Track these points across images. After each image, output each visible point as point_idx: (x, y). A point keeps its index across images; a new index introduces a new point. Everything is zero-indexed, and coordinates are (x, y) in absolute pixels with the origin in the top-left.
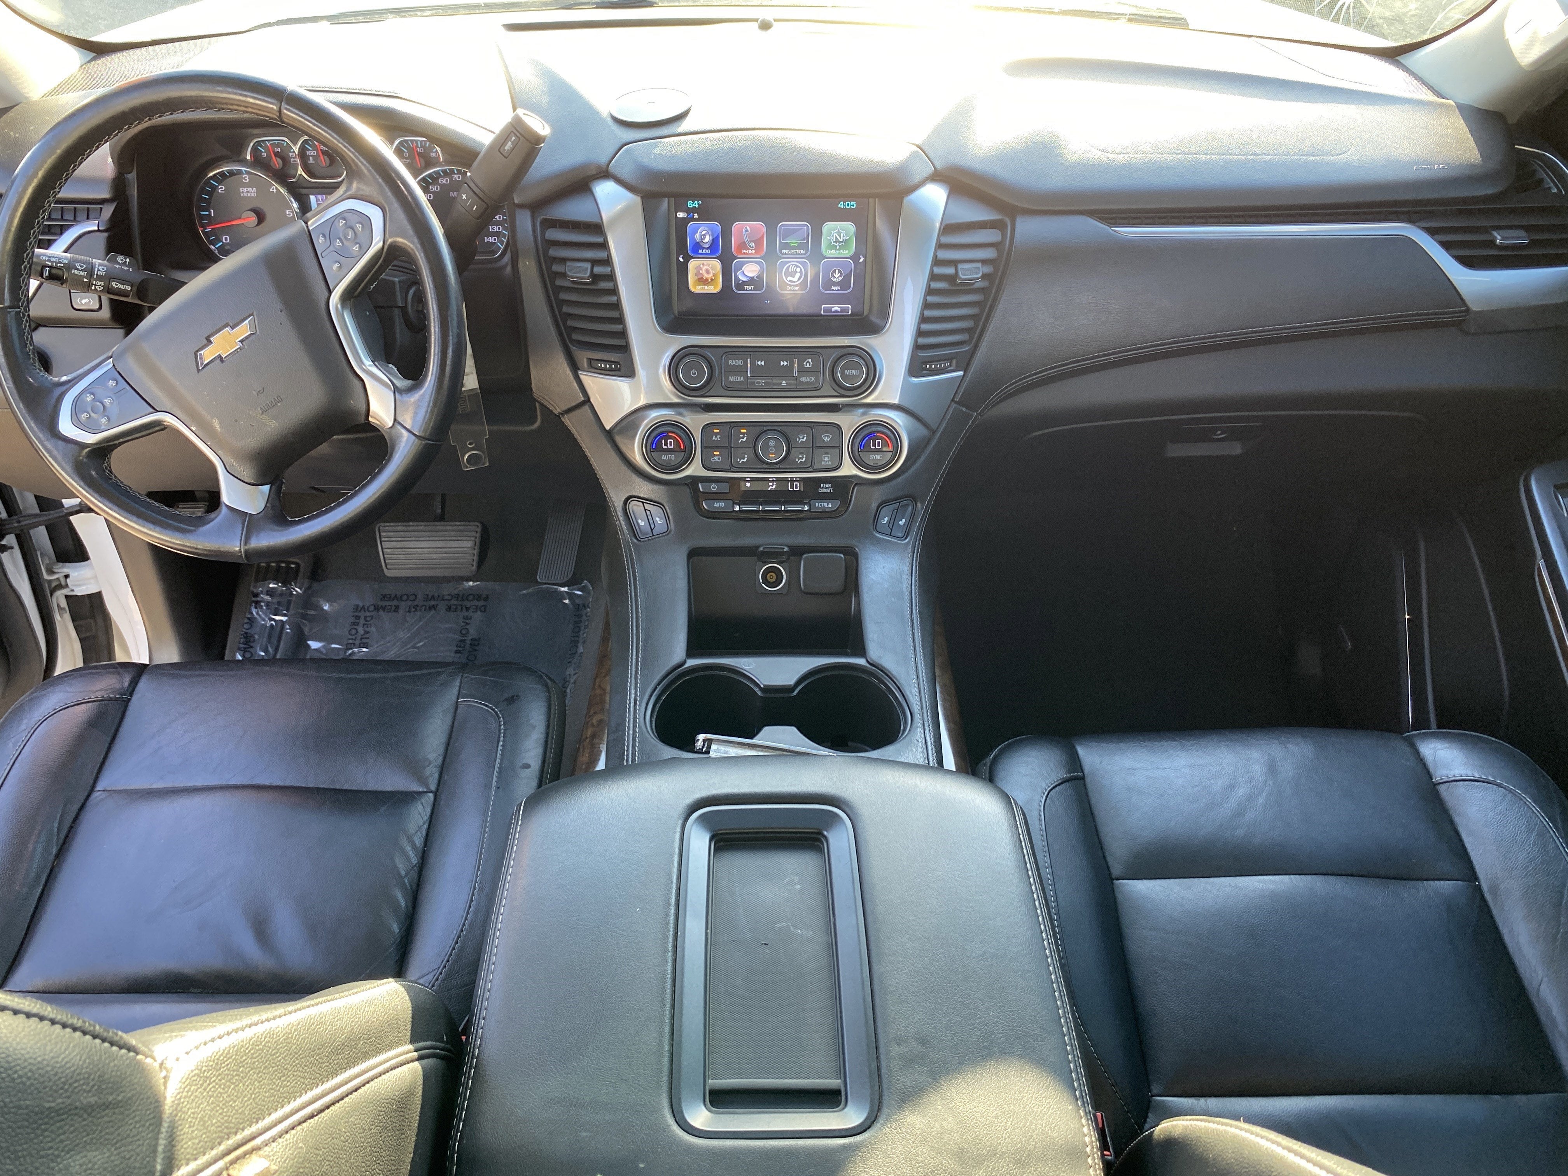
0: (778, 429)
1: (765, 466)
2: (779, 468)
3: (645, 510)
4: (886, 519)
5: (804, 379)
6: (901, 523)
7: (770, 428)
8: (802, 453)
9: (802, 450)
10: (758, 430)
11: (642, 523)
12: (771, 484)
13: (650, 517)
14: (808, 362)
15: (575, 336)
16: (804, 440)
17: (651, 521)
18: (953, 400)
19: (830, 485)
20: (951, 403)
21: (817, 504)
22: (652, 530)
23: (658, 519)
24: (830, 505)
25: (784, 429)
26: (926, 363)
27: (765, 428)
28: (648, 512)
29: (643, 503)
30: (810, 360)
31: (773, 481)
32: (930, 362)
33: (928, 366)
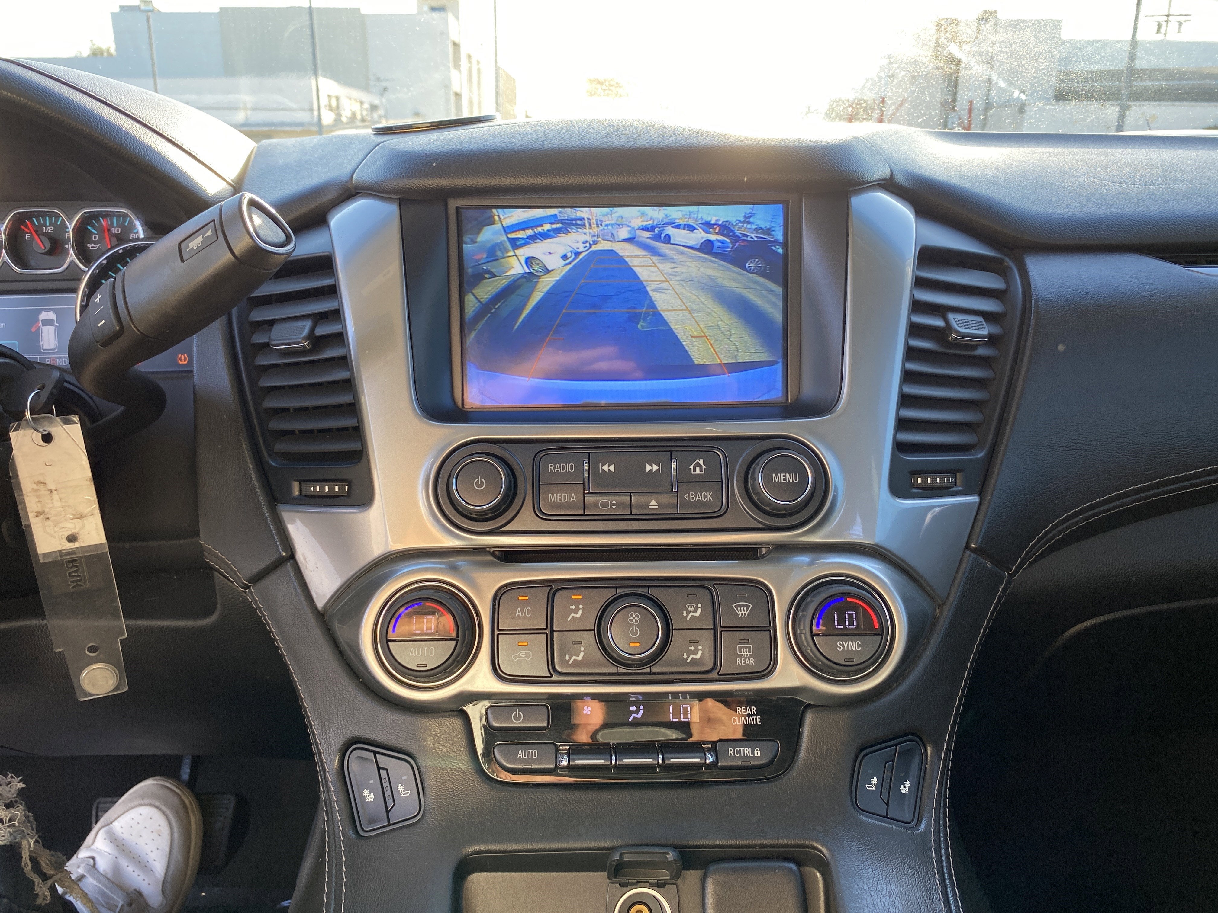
0: (644, 591)
1: (621, 670)
2: (650, 673)
3: (379, 768)
4: (874, 781)
5: (691, 496)
6: (904, 790)
7: (630, 591)
8: (695, 642)
9: (693, 635)
10: (608, 594)
11: (370, 797)
12: (634, 708)
13: (386, 784)
14: (698, 465)
15: (280, 447)
16: (698, 614)
17: (388, 793)
18: (967, 547)
19: (754, 709)
20: (964, 552)
21: (731, 752)
22: (388, 812)
23: (401, 788)
24: (757, 753)
25: (654, 592)
26: (916, 473)
27: (620, 591)
28: (383, 773)
29: (375, 753)
30: (701, 462)
31: (637, 703)
32: (923, 473)
33: (919, 480)
